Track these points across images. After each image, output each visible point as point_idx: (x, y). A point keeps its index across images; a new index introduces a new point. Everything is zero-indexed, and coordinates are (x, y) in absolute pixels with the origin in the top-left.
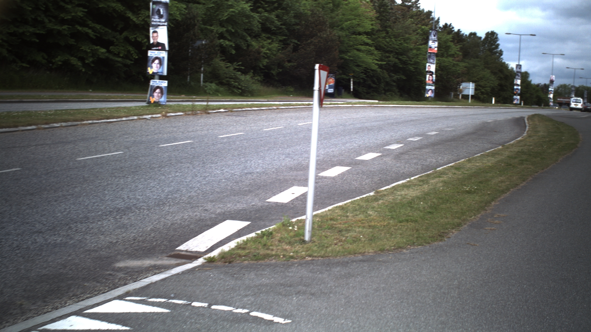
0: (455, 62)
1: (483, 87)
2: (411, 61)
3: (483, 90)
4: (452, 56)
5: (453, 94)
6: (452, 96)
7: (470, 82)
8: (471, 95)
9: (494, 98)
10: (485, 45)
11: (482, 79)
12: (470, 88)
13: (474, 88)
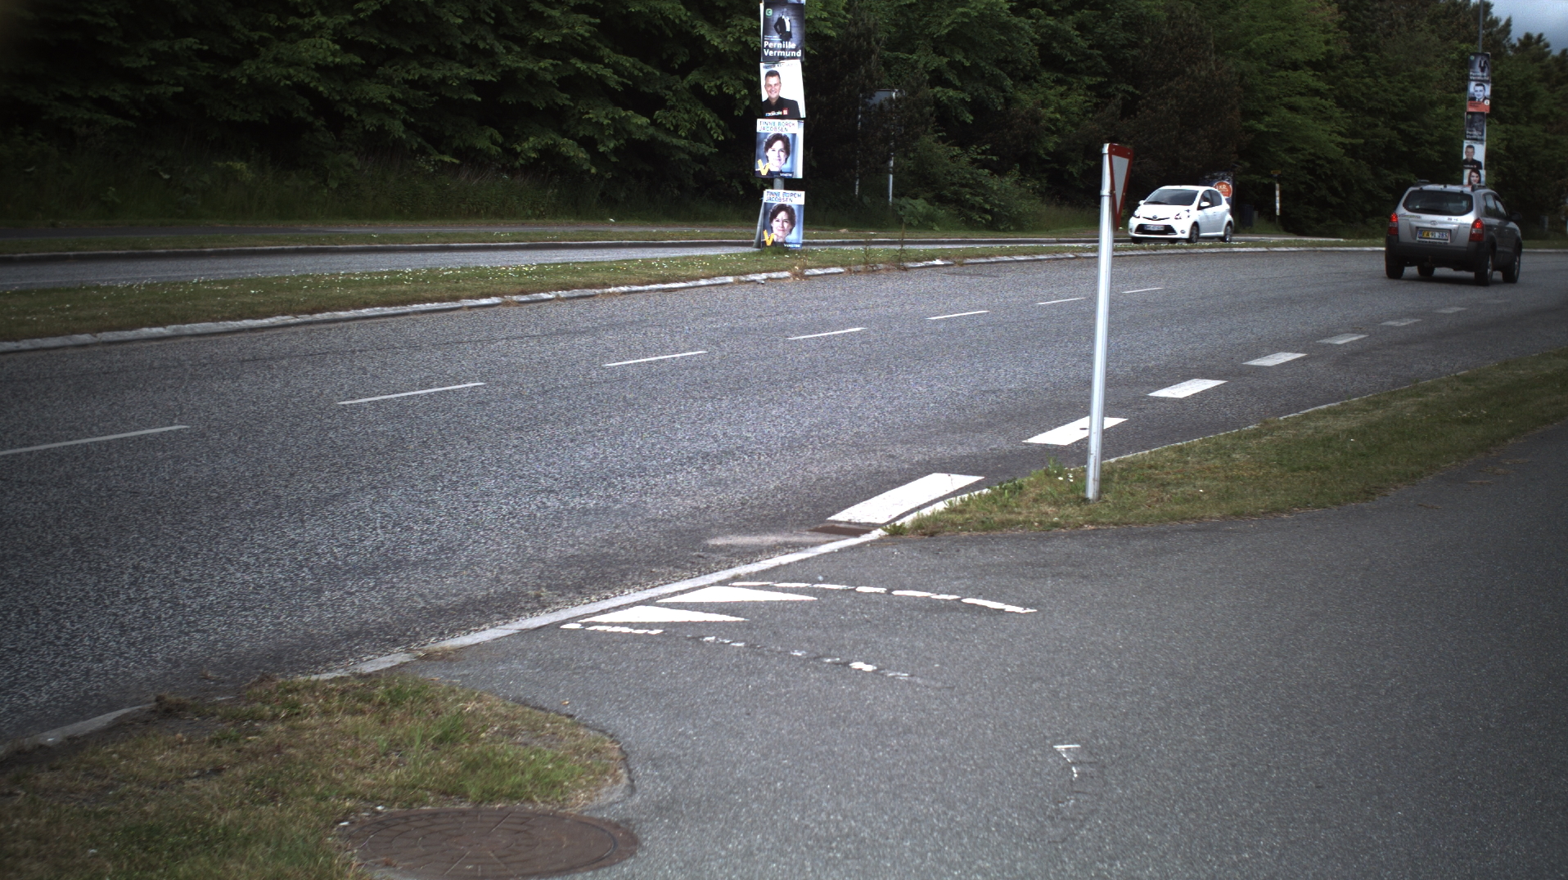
0: (1548, 136)
2: (1432, 135)
4: (1543, 119)
5: (1547, 219)
6: (1546, 226)
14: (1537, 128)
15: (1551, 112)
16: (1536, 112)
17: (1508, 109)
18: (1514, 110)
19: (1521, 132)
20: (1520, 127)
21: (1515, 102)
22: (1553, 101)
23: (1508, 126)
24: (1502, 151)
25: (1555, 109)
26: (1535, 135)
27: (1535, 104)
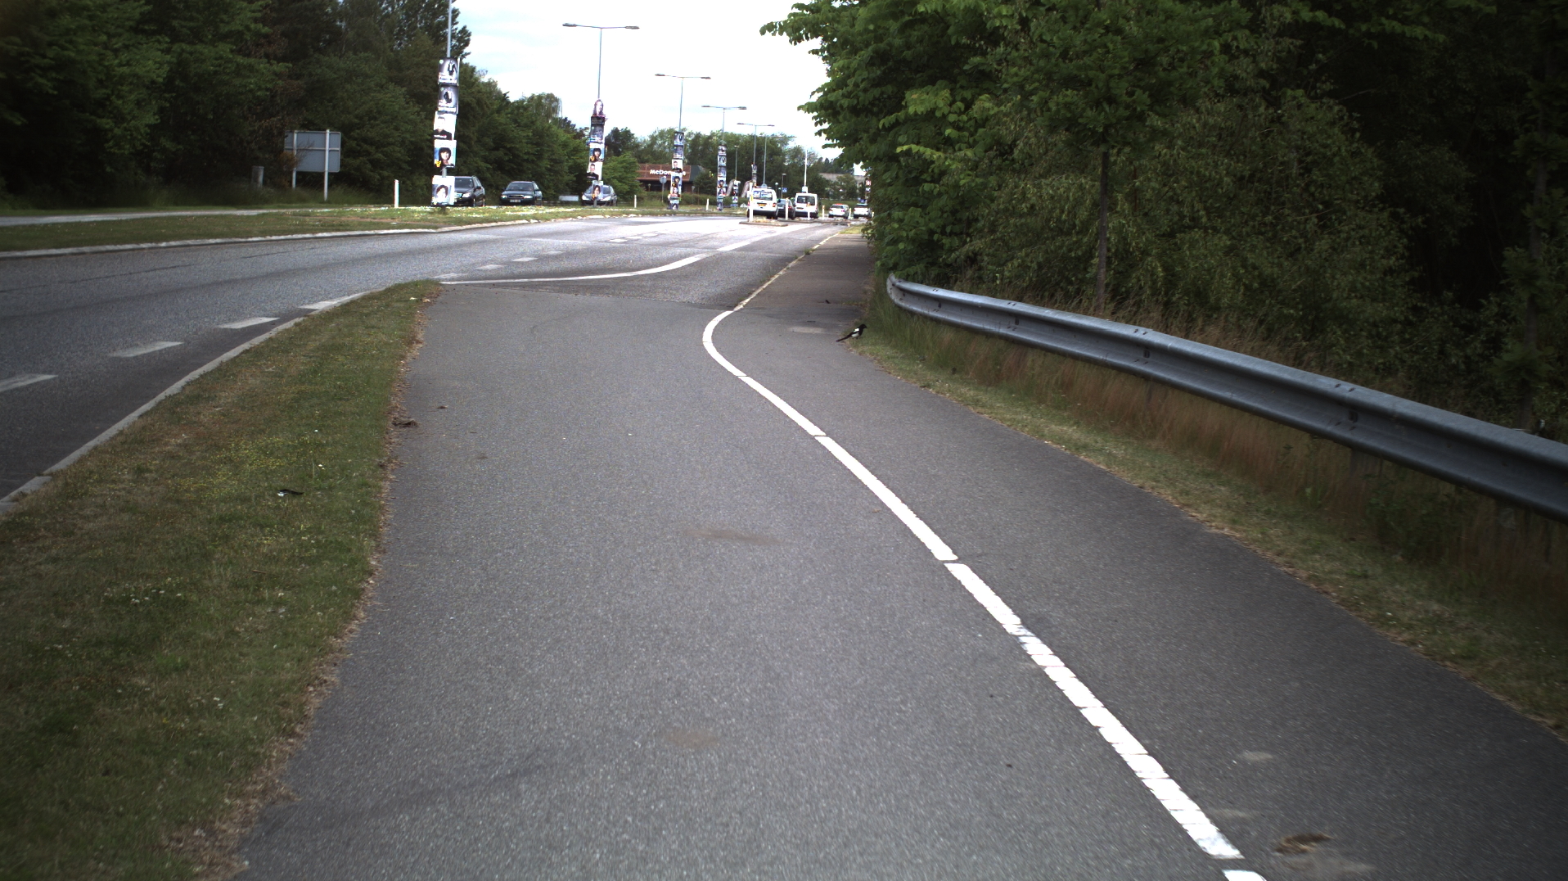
1: (379, 146)
3: (379, 156)
4: (236, 37)
5: (261, 172)
7: (328, 131)
8: (330, 174)
9: (397, 182)
10: (415, 15)
11: (375, 119)
12: (325, 151)
13: (339, 149)
14: (224, 49)
15: (248, 28)
16: (224, 29)
17: (183, 23)
18: (192, 24)
19: (201, 54)
20: (199, 47)
21: (194, 14)
22: (249, 15)
23: (184, 46)
24: (161, 80)
25: (253, 26)
26: (221, 58)
27: (225, 17)
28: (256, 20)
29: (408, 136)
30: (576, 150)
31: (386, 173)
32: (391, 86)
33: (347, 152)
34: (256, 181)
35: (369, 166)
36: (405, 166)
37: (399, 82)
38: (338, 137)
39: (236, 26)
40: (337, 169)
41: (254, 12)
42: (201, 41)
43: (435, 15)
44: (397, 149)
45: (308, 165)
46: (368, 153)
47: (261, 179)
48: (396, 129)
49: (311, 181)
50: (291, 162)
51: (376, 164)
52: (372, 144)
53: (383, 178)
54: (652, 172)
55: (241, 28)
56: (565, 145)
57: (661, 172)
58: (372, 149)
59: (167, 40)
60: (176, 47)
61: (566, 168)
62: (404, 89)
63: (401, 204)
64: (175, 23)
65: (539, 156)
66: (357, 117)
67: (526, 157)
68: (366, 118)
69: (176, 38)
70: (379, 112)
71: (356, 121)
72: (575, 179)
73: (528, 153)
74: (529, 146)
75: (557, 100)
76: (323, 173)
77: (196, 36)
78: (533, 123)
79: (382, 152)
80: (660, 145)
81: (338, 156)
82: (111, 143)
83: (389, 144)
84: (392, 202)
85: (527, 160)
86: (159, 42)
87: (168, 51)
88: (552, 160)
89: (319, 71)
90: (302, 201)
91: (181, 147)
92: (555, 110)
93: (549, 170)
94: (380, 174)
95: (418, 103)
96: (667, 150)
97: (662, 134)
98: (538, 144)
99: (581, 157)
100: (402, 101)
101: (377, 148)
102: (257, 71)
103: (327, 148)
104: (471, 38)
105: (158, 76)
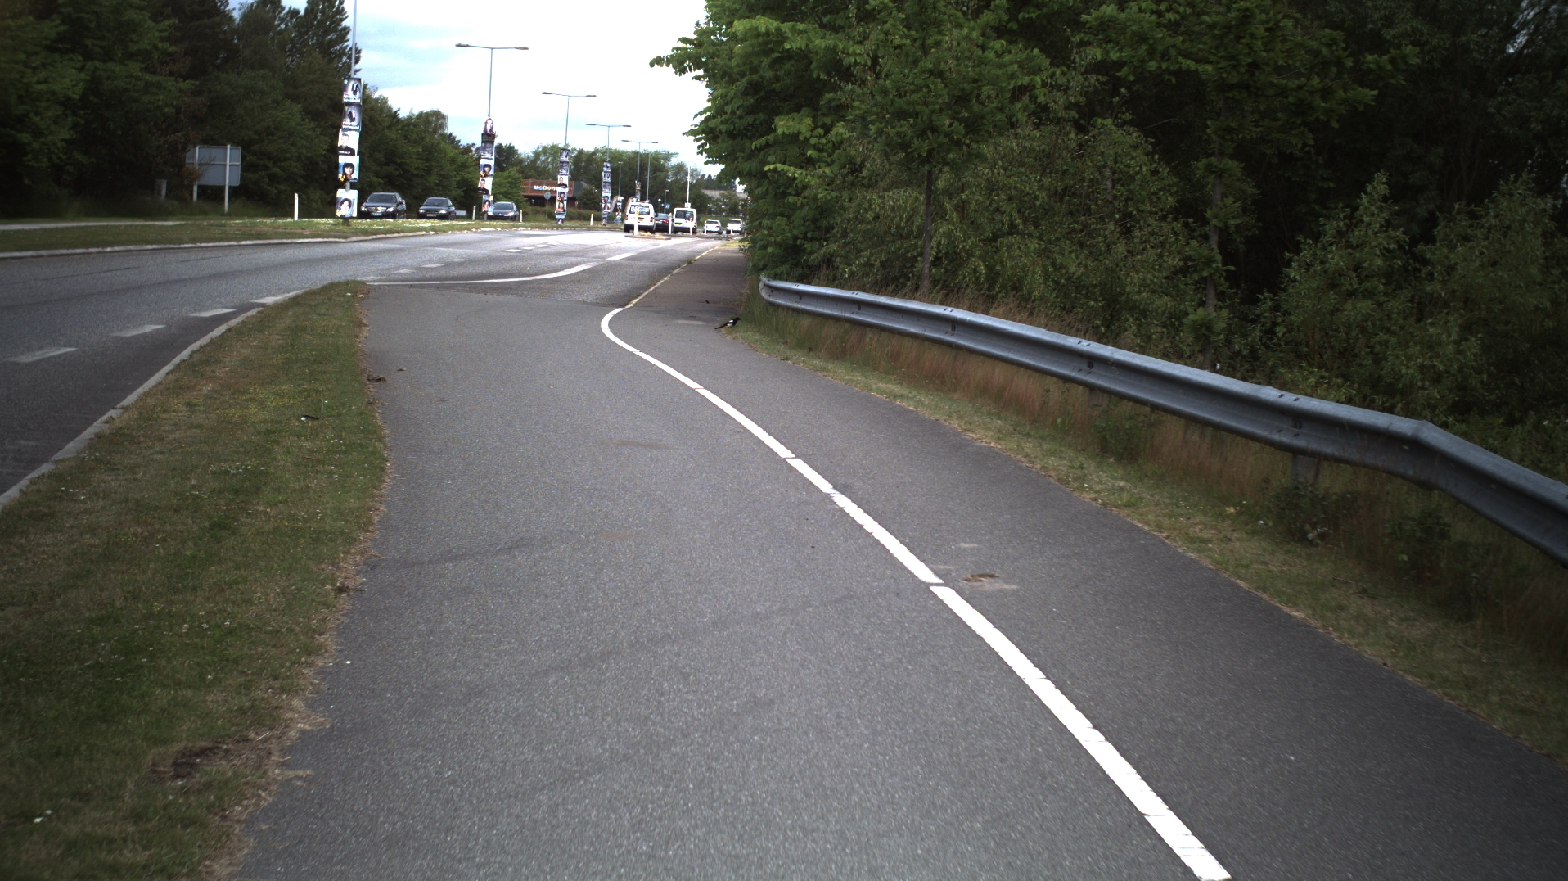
1: (276, 160)
3: (276, 170)
4: (142, 56)
5: (164, 184)
6: (163, 196)
7: (229, 146)
8: (230, 187)
9: (296, 196)
10: (306, 33)
11: (273, 134)
12: (225, 165)
13: (239, 163)
14: (135, 67)
15: (155, 47)
16: (134, 48)
17: (96, 42)
18: (103, 43)
19: (113, 71)
20: (111, 65)
21: (106, 33)
22: (157, 34)
23: (97, 64)
24: (77, 97)
25: (160, 45)
26: (131, 76)
27: (134, 37)
28: (162, 39)
29: (304, 151)
30: (464, 166)
31: (282, 187)
32: (288, 103)
33: (247, 167)
34: (159, 193)
35: (267, 180)
36: (301, 180)
37: (295, 98)
38: (238, 152)
39: (144, 45)
40: (237, 183)
41: (161, 31)
42: (112, 60)
43: (327, 31)
44: (294, 164)
45: (210, 179)
46: (266, 168)
47: (164, 192)
48: (293, 144)
49: (212, 194)
50: (193, 176)
51: (273, 179)
52: (269, 159)
53: (280, 192)
54: (536, 187)
55: (149, 48)
56: (453, 161)
57: (544, 188)
58: (270, 164)
59: (81, 58)
60: (90, 65)
61: (454, 184)
62: (299, 105)
63: (299, 217)
64: (88, 42)
65: (429, 171)
66: (255, 133)
67: (416, 172)
68: (265, 134)
69: (88, 56)
70: (276, 128)
71: (257, 137)
72: (462, 194)
73: (418, 168)
74: (419, 161)
75: (444, 117)
76: (224, 187)
77: (107, 56)
78: (423, 139)
79: (279, 167)
80: (543, 161)
81: (238, 171)
82: (30, 157)
83: (286, 159)
84: (293, 216)
85: (417, 176)
86: (72, 60)
87: (81, 69)
88: (441, 175)
89: (219, 87)
90: (204, 213)
91: (93, 160)
92: (442, 126)
93: (438, 185)
94: (277, 189)
95: (313, 120)
96: (550, 166)
97: (545, 150)
98: (427, 160)
99: (469, 173)
100: (298, 118)
101: (274, 163)
102: (165, 88)
103: (228, 162)
104: (361, 55)
105: (74, 93)
